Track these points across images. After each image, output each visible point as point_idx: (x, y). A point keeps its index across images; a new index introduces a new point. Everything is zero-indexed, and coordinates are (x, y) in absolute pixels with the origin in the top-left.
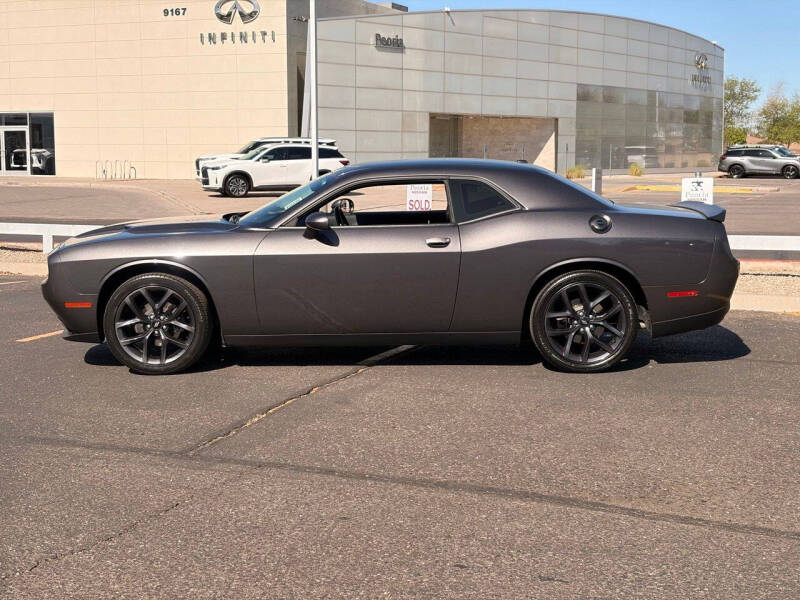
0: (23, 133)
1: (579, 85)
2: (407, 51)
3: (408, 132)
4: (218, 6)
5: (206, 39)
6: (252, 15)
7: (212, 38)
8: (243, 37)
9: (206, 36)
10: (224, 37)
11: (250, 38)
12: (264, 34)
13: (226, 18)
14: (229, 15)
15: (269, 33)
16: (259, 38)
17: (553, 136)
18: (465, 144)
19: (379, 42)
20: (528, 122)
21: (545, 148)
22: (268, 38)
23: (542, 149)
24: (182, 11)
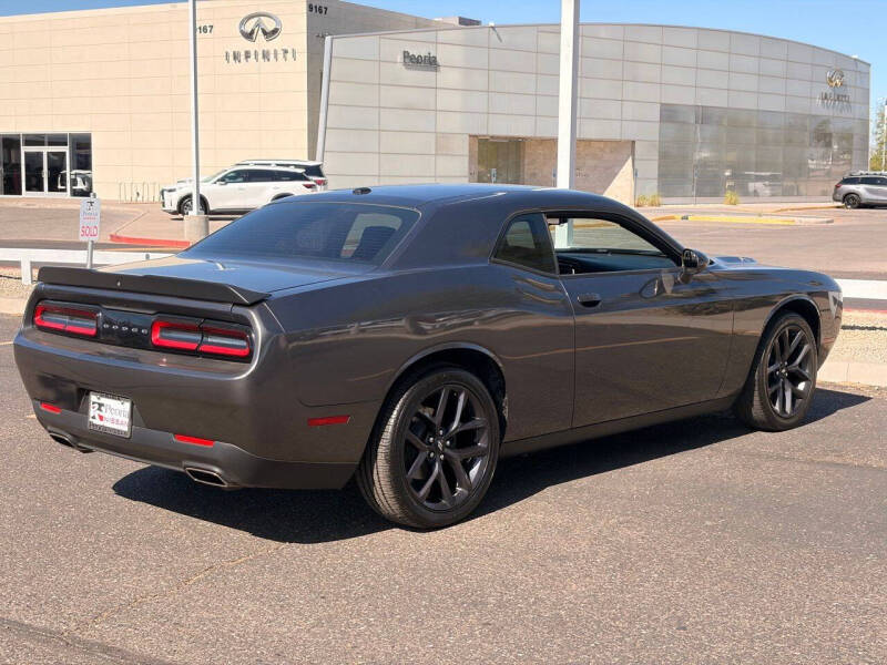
0: (64, 154)
1: (662, 104)
2: (442, 69)
3: (442, 155)
4: (243, 23)
5: (231, 58)
6: (275, 31)
7: (236, 57)
8: (266, 55)
9: (231, 54)
10: (247, 55)
11: (272, 57)
12: (286, 52)
13: (249, 36)
14: (252, 32)
15: (290, 51)
16: (280, 56)
17: (630, 161)
18: (527, 169)
19: (407, 60)
20: (602, 145)
21: (620, 173)
22: (289, 55)
23: (616, 174)
24: (209, 29)
